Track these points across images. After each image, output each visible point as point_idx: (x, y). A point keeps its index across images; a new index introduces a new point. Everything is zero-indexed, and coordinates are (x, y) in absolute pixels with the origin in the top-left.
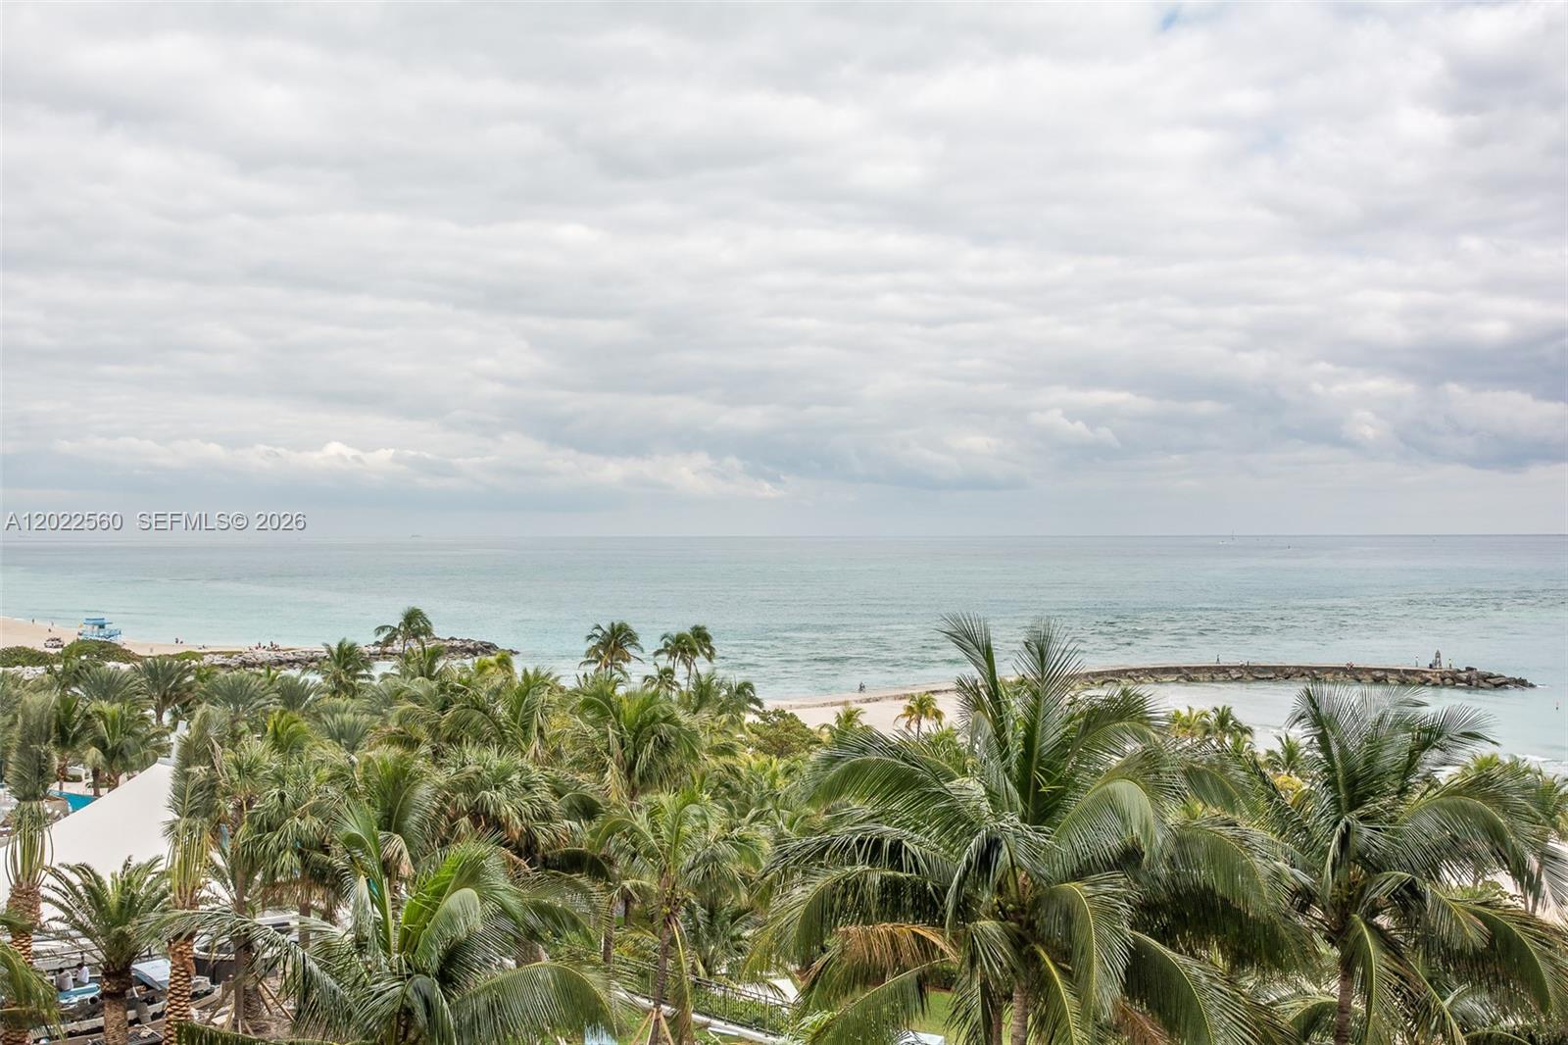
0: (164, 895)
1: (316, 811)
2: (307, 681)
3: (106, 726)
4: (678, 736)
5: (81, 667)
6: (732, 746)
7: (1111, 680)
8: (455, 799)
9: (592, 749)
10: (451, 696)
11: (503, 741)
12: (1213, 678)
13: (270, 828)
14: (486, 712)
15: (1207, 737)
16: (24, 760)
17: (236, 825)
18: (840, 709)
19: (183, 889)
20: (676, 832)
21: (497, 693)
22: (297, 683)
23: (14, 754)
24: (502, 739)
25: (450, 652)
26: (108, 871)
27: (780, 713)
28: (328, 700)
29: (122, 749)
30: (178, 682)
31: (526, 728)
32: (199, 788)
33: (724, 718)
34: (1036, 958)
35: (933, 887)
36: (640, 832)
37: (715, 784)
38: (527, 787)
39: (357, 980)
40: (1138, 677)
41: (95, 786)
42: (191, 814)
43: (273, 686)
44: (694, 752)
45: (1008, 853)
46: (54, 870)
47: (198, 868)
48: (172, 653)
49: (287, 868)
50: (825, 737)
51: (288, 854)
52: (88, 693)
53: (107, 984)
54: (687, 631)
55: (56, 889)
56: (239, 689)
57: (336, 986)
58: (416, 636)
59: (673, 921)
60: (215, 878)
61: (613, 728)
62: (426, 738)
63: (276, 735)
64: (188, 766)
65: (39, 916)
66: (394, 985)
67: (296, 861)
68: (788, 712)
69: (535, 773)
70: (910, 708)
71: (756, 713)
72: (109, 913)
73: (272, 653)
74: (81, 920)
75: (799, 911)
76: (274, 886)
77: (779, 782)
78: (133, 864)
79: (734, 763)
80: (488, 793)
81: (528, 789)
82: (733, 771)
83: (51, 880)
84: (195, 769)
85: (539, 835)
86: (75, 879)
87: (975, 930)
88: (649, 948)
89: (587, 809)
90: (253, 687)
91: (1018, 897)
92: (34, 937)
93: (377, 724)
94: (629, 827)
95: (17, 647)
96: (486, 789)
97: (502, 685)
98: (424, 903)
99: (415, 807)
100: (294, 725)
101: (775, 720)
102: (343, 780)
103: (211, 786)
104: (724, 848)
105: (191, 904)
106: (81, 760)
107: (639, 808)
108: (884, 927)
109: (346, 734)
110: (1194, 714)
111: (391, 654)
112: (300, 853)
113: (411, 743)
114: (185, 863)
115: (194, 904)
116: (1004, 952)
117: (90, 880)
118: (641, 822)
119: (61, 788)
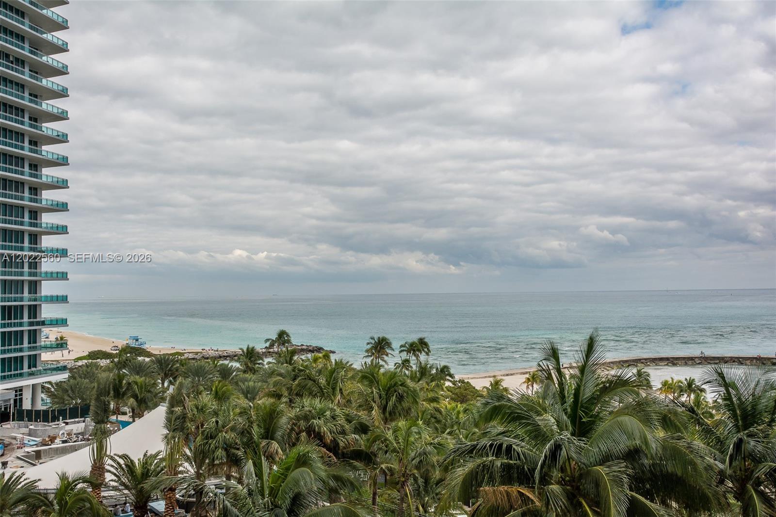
0: (162, 470)
1: (233, 429)
2: (232, 366)
3: (138, 388)
4: (408, 393)
5: (127, 360)
6: (437, 398)
7: (632, 365)
8: (299, 424)
9: (366, 399)
10: (298, 373)
11: (322, 395)
12: (686, 363)
13: (212, 437)
14: (314, 381)
15: (681, 393)
16: (98, 404)
17: (196, 435)
18: (492, 379)
19: (170, 466)
20: (406, 440)
21: (320, 372)
22: (228, 366)
23: (93, 402)
24: (322, 394)
25: (301, 351)
26: (137, 457)
27: (462, 381)
28: (242, 375)
29: (145, 399)
30: (172, 367)
31: (334, 389)
32: (177, 418)
33: (433, 384)
34: (581, 505)
35: (528, 468)
36: (389, 440)
37: (429, 417)
38: (334, 418)
39: (248, 511)
40: (647, 363)
41: (133, 417)
42: (174, 430)
43: (216, 368)
44: (416, 400)
45: (565, 452)
46: (112, 457)
47: (177, 457)
48: (169, 352)
49: (219, 457)
50: (485, 393)
51: (220, 450)
52: (130, 372)
53: (136, 512)
54: (416, 341)
55: (112, 466)
56: (200, 370)
57: (238, 513)
58: (283, 344)
59: (406, 485)
60: (187, 461)
61: (375, 389)
62: (286, 394)
63: (217, 393)
64: (173, 407)
65: (105, 479)
66: (265, 513)
67: (224, 453)
68: (466, 381)
69: (338, 411)
70: (528, 379)
71: (451, 381)
72: (137, 478)
73: (217, 352)
74: (124, 481)
75: (460, 479)
76: (214, 465)
77: (461, 416)
78: (148, 454)
79: (438, 406)
80: (315, 421)
81: (334, 419)
82: (438, 410)
83: (110, 462)
84: (176, 409)
85: (339, 441)
86: (122, 462)
87: (548, 490)
88: (395, 498)
89: (363, 429)
90: (207, 369)
91: (571, 473)
92: (102, 489)
93: (265, 387)
94: (384, 438)
95: (98, 350)
96: (314, 419)
97: (322, 368)
98: (280, 474)
99: (280, 428)
100: (225, 387)
101: (459, 385)
102: (246, 414)
103: (183, 417)
104: (429, 448)
105: (174, 474)
106: (126, 405)
107: (389, 429)
108: (503, 488)
109: (250, 392)
110: (675, 381)
111: (273, 352)
112: (226, 450)
113: (279, 396)
114: (171, 455)
115: (176, 473)
116: (563, 501)
117: (128, 462)
118: (389, 435)
119: (117, 418)
